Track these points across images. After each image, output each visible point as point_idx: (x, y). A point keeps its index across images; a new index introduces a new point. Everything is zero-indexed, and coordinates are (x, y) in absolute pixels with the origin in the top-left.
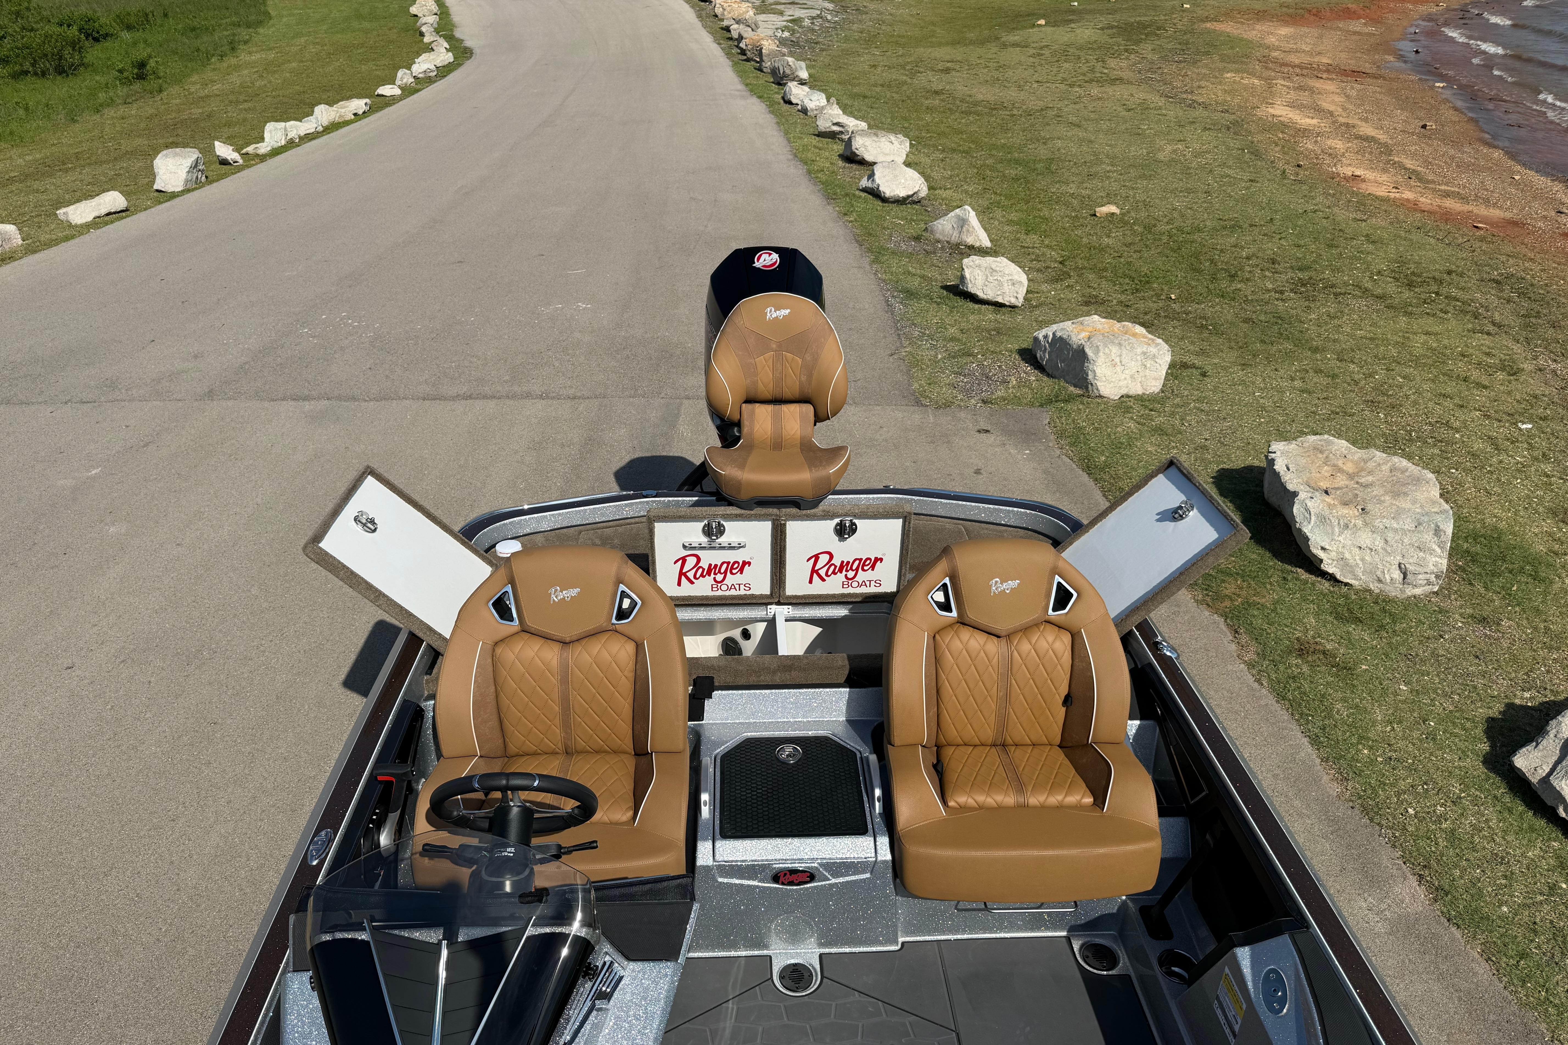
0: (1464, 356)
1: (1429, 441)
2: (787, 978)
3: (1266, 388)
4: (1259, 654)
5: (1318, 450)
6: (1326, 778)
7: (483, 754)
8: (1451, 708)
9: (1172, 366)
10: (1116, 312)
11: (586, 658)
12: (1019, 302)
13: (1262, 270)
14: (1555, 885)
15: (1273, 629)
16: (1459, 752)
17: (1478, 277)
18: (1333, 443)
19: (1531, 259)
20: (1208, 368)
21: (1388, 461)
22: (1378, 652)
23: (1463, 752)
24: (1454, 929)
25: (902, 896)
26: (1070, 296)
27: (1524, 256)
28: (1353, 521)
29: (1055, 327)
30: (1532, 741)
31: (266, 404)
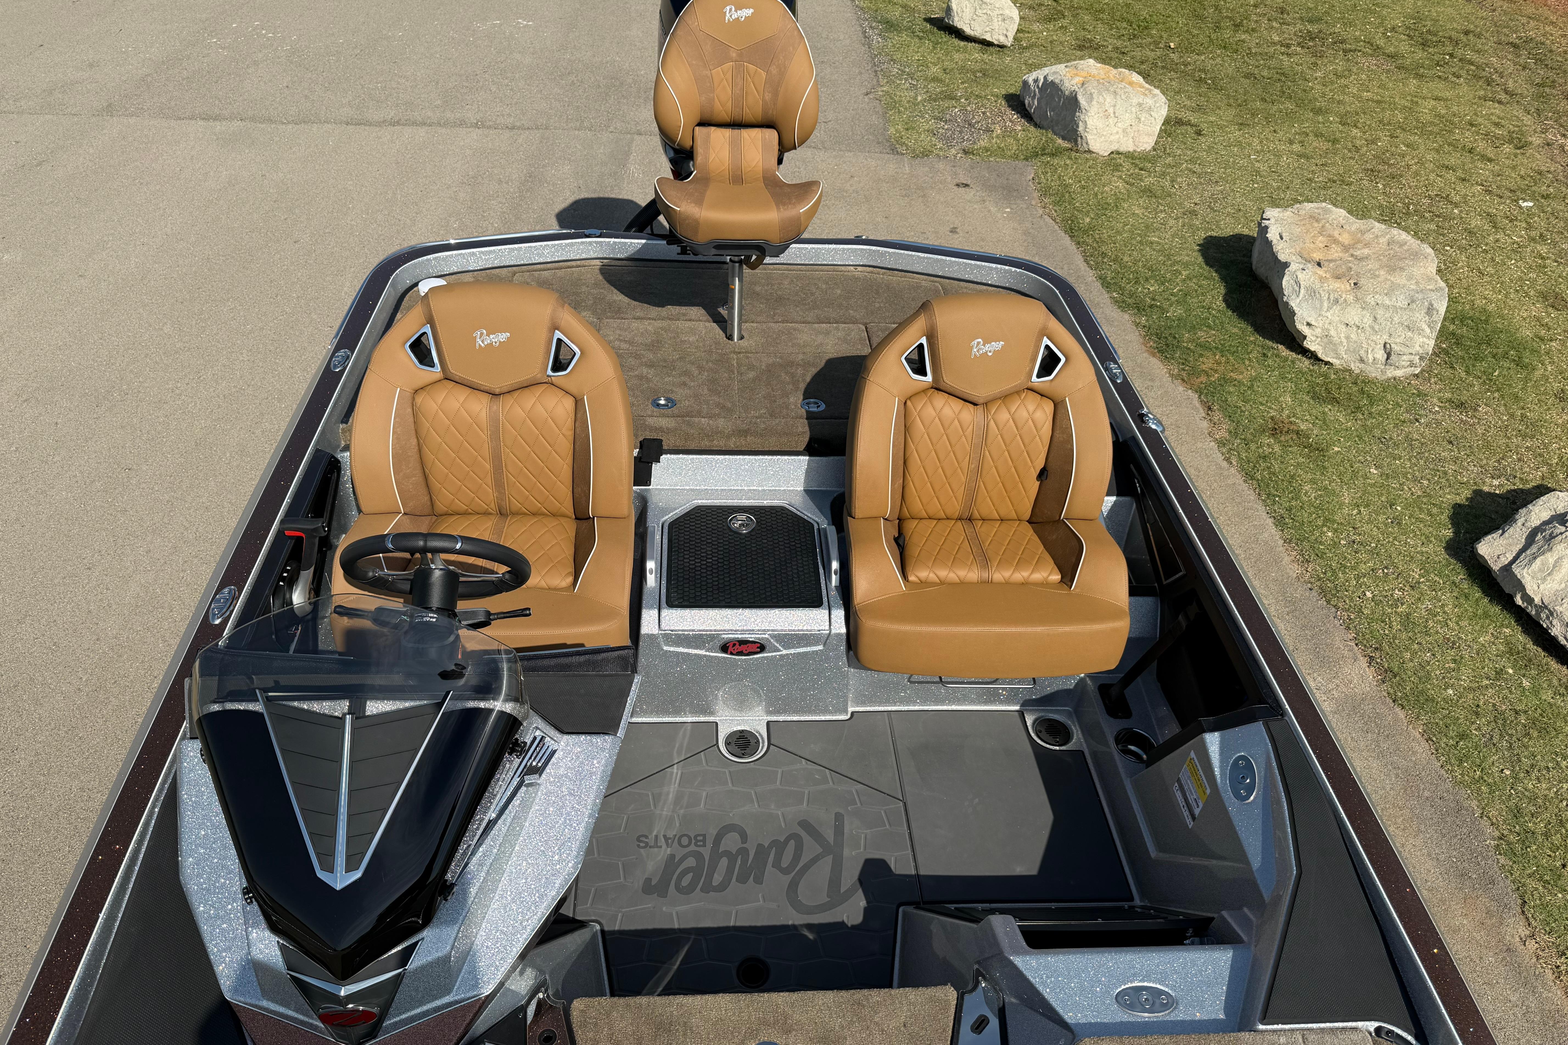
0: (1472, 125)
1: (1427, 215)
2: (733, 744)
3: (1262, 151)
4: (1231, 432)
5: (1314, 218)
6: (1287, 559)
7: (408, 511)
8: (1419, 493)
9: (1167, 122)
10: (1111, 59)
11: (519, 412)
12: (1009, 42)
13: (1269, 20)
14: (1502, 670)
15: (1248, 407)
16: (1423, 538)
17: (1495, 39)
18: (1331, 212)
19: (1552, 23)
20: (1204, 126)
21: (1387, 234)
22: (1351, 434)
23: (1427, 537)
24: (1398, 710)
25: (854, 668)
26: (1063, 39)
27: (1546, 18)
28: (1344, 296)
29: (1046, 70)
30: (1498, 529)
31: (173, 123)
